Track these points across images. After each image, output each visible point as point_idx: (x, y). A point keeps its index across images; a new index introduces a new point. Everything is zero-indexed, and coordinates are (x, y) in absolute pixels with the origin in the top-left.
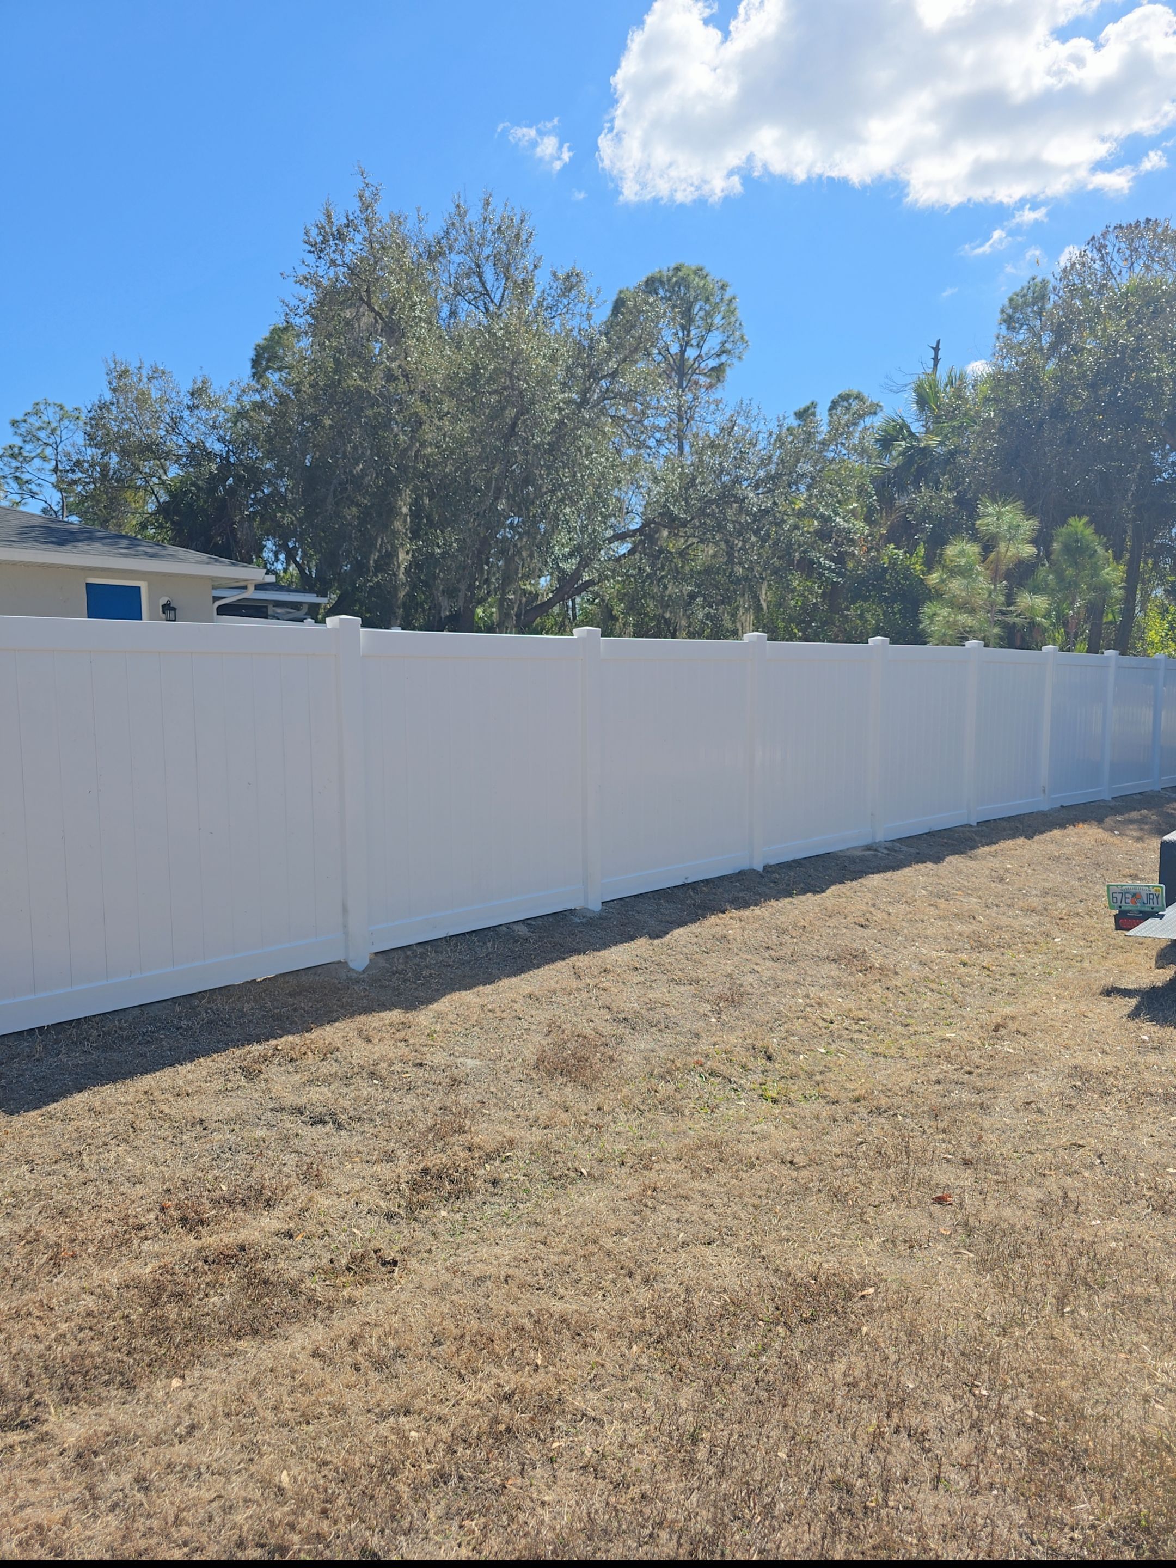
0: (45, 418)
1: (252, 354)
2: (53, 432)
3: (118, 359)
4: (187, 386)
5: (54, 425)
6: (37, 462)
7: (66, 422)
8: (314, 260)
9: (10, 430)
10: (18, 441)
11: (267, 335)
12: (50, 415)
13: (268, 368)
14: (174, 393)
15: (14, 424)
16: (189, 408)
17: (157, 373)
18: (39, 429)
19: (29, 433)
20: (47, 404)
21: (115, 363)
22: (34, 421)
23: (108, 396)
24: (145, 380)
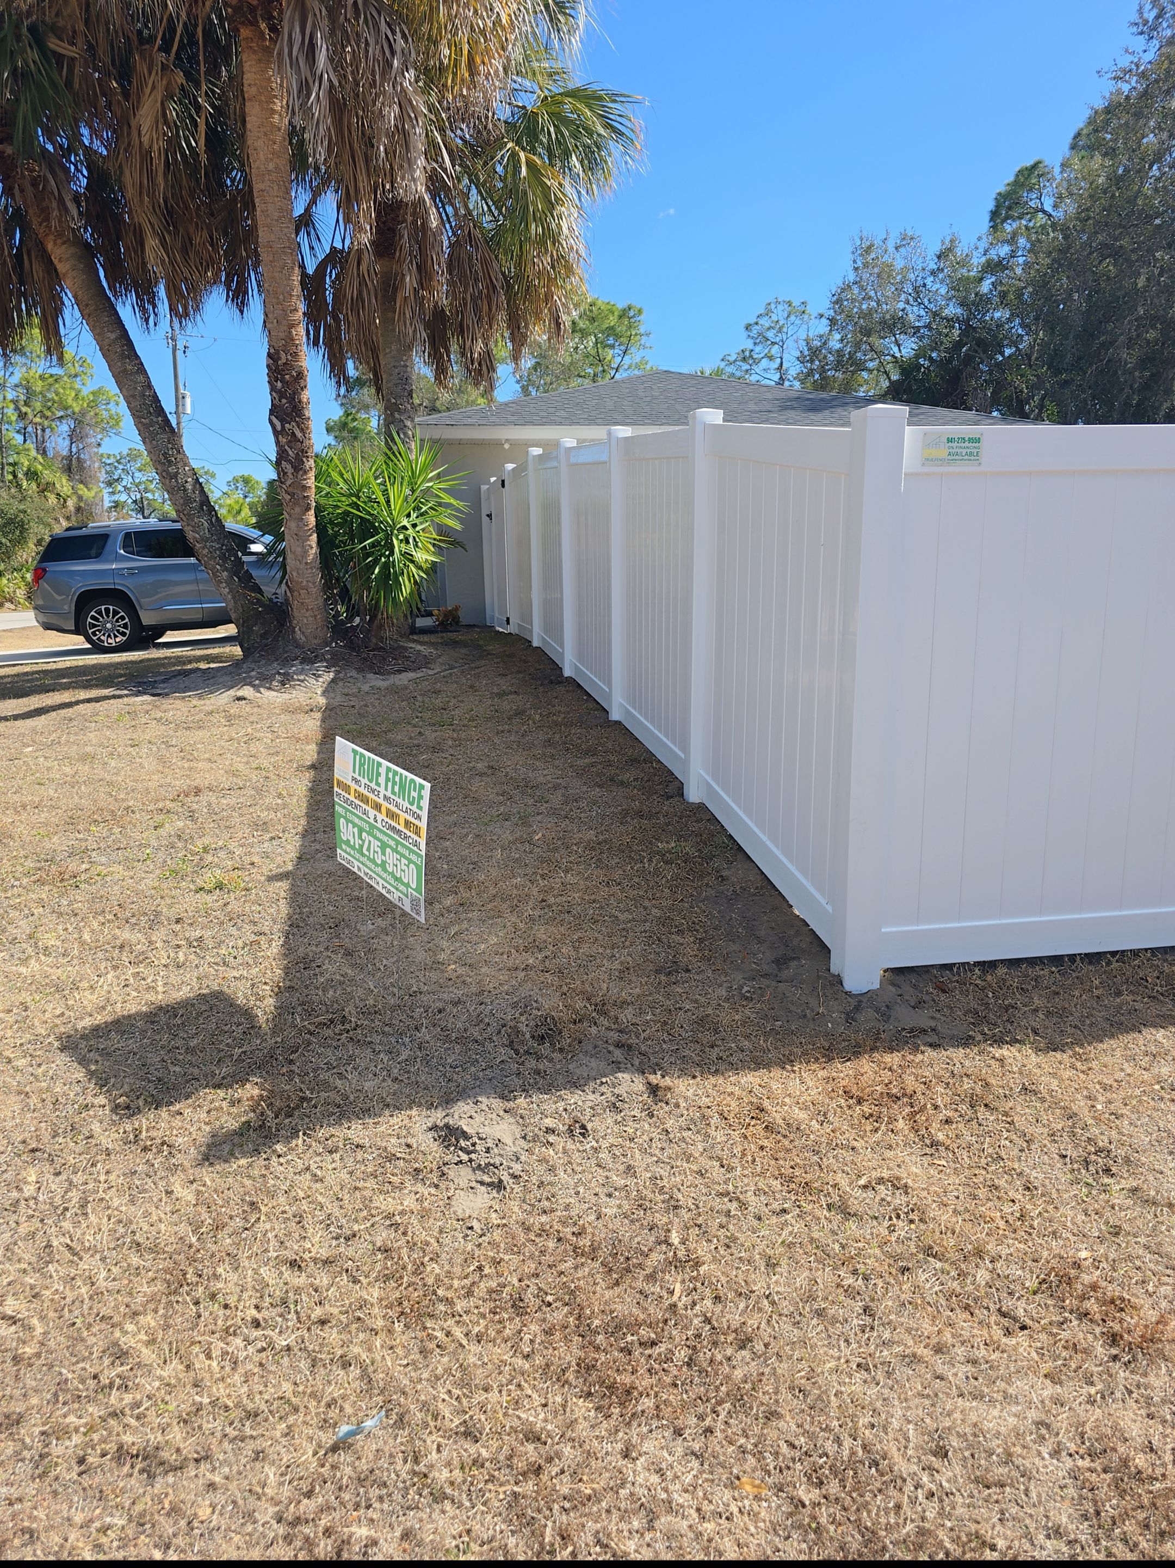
0: (774, 318)
1: (991, 205)
2: (780, 331)
3: (865, 235)
4: (936, 248)
5: (781, 323)
6: (765, 362)
7: (793, 318)
8: (1144, 42)
9: (744, 334)
10: (749, 344)
11: (1011, 179)
12: (779, 313)
13: (1007, 218)
14: (921, 260)
15: (748, 327)
16: (933, 273)
17: (906, 240)
18: (769, 329)
19: (760, 334)
20: (778, 302)
21: (861, 239)
22: (765, 322)
23: (852, 277)
24: (891, 249)
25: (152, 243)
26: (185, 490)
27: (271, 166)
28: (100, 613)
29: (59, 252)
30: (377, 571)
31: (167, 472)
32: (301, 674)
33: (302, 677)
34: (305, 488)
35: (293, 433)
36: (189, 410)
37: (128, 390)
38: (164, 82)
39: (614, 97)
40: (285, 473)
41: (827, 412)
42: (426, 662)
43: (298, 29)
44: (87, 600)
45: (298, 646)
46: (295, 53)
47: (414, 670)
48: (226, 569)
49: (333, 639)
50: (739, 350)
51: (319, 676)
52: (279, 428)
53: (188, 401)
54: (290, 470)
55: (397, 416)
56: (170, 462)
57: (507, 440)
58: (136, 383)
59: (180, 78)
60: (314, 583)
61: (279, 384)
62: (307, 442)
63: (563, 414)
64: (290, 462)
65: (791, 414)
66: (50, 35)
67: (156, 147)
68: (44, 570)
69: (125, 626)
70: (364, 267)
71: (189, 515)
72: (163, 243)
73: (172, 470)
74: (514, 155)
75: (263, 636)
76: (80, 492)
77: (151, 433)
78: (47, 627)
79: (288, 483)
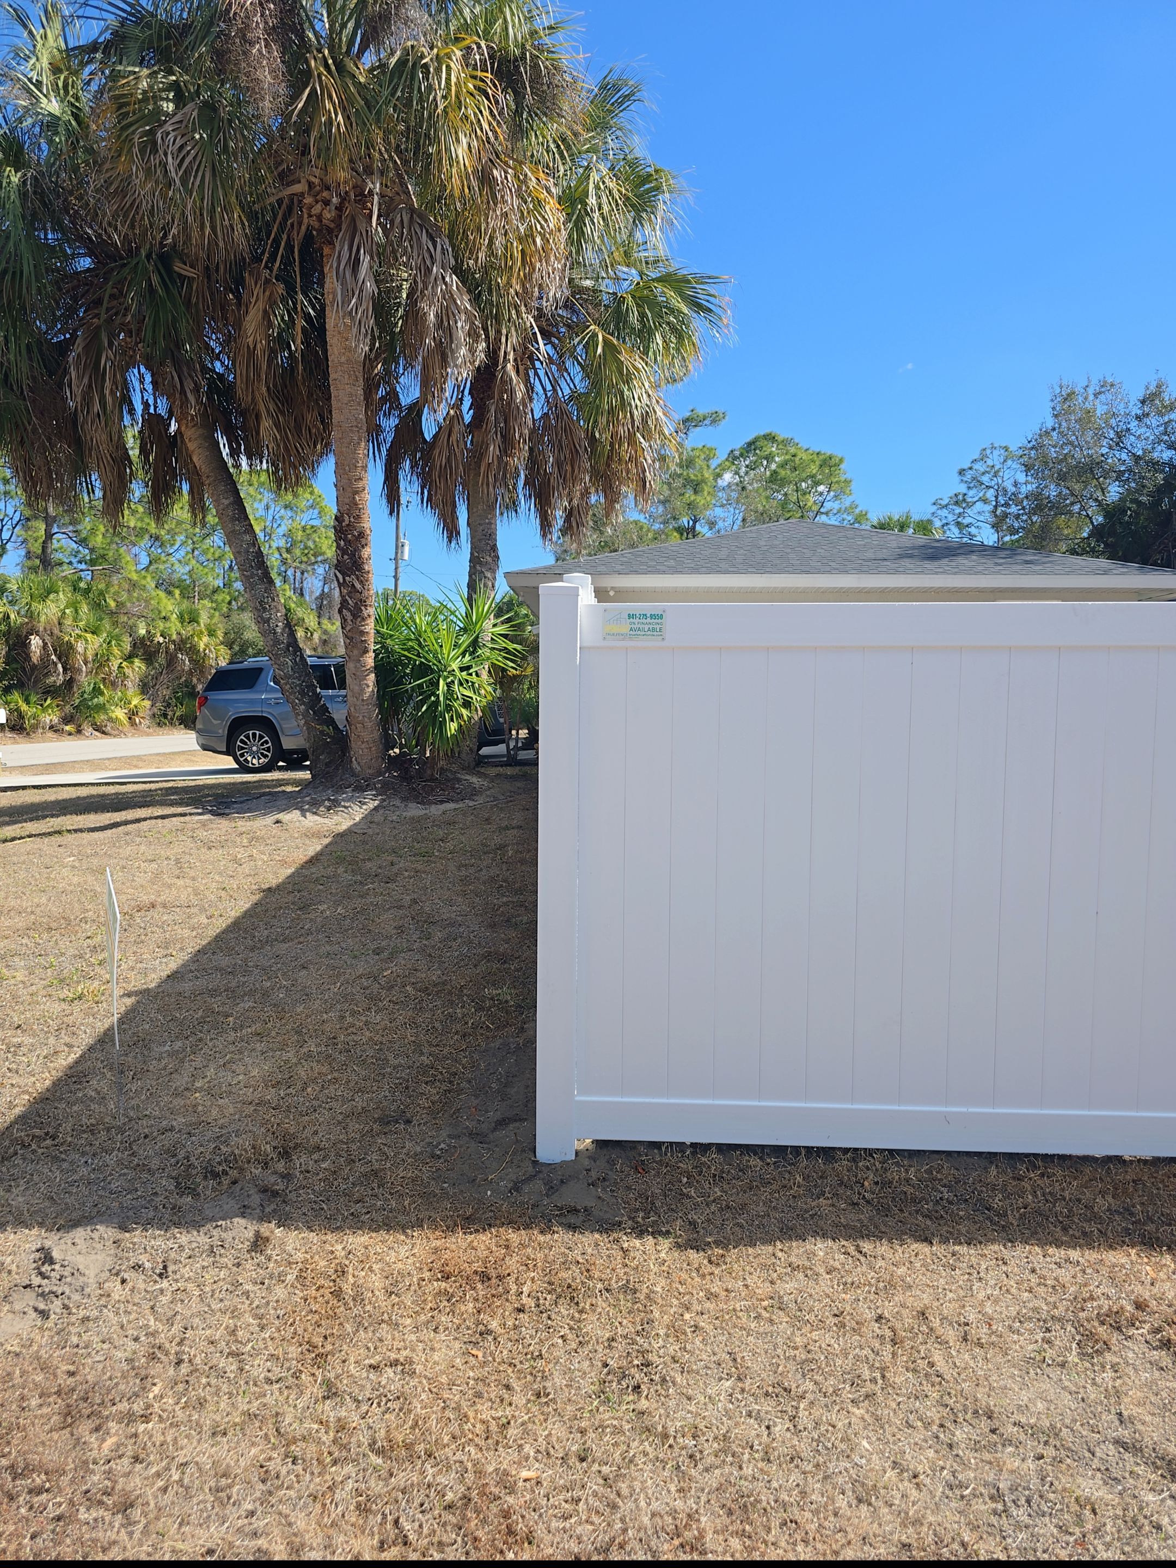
0: (990, 462)
2: (996, 474)
3: (1064, 382)
4: (1138, 394)
5: (997, 468)
6: (979, 506)
7: (1009, 462)
9: (957, 478)
10: (962, 488)
12: (995, 459)
14: (1122, 405)
15: (961, 472)
16: (1138, 418)
17: (1105, 387)
18: (983, 474)
19: (974, 479)
20: (993, 448)
21: (1061, 387)
22: (980, 467)
23: (1050, 423)
24: (1091, 397)
25: (266, 423)
26: (275, 633)
27: (343, 359)
28: (248, 737)
29: (189, 433)
30: (424, 708)
31: (261, 617)
32: (348, 801)
33: (347, 804)
34: (363, 633)
35: (353, 585)
36: (406, 557)
37: (236, 547)
38: (267, 293)
39: (702, 279)
40: (345, 620)
41: (945, 561)
42: (474, 793)
43: (346, 247)
44: (238, 725)
45: (354, 774)
46: (342, 267)
47: (457, 801)
48: (304, 703)
49: (388, 769)
50: (952, 494)
51: (365, 804)
52: (341, 580)
53: (407, 549)
54: (349, 616)
55: (478, 568)
56: (265, 609)
57: (612, 588)
58: (242, 541)
59: (281, 289)
60: (370, 718)
61: (342, 543)
62: (365, 593)
63: (672, 563)
64: (349, 610)
65: (907, 563)
66: (176, 260)
67: (259, 346)
68: (206, 698)
69: (268, 750)
70: (453, 438)
71: (276, 654)
72: (277, 425)
73: (266, 615)
74: (595, 335)
75: (327, 765)
76: (324, 627)
77: (251, 583)
78: (205, 748)
79: (348, 628)
